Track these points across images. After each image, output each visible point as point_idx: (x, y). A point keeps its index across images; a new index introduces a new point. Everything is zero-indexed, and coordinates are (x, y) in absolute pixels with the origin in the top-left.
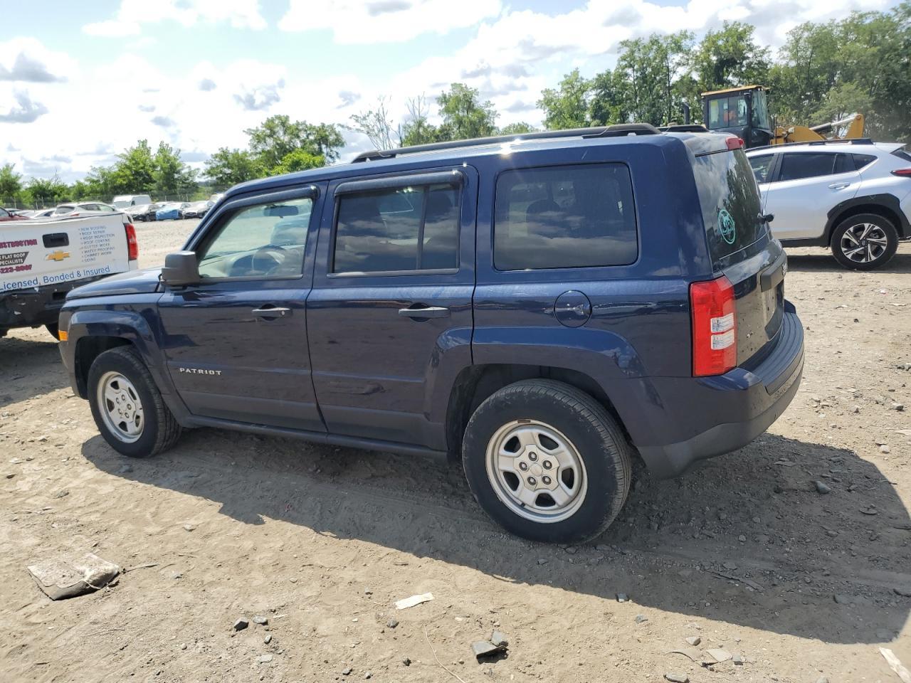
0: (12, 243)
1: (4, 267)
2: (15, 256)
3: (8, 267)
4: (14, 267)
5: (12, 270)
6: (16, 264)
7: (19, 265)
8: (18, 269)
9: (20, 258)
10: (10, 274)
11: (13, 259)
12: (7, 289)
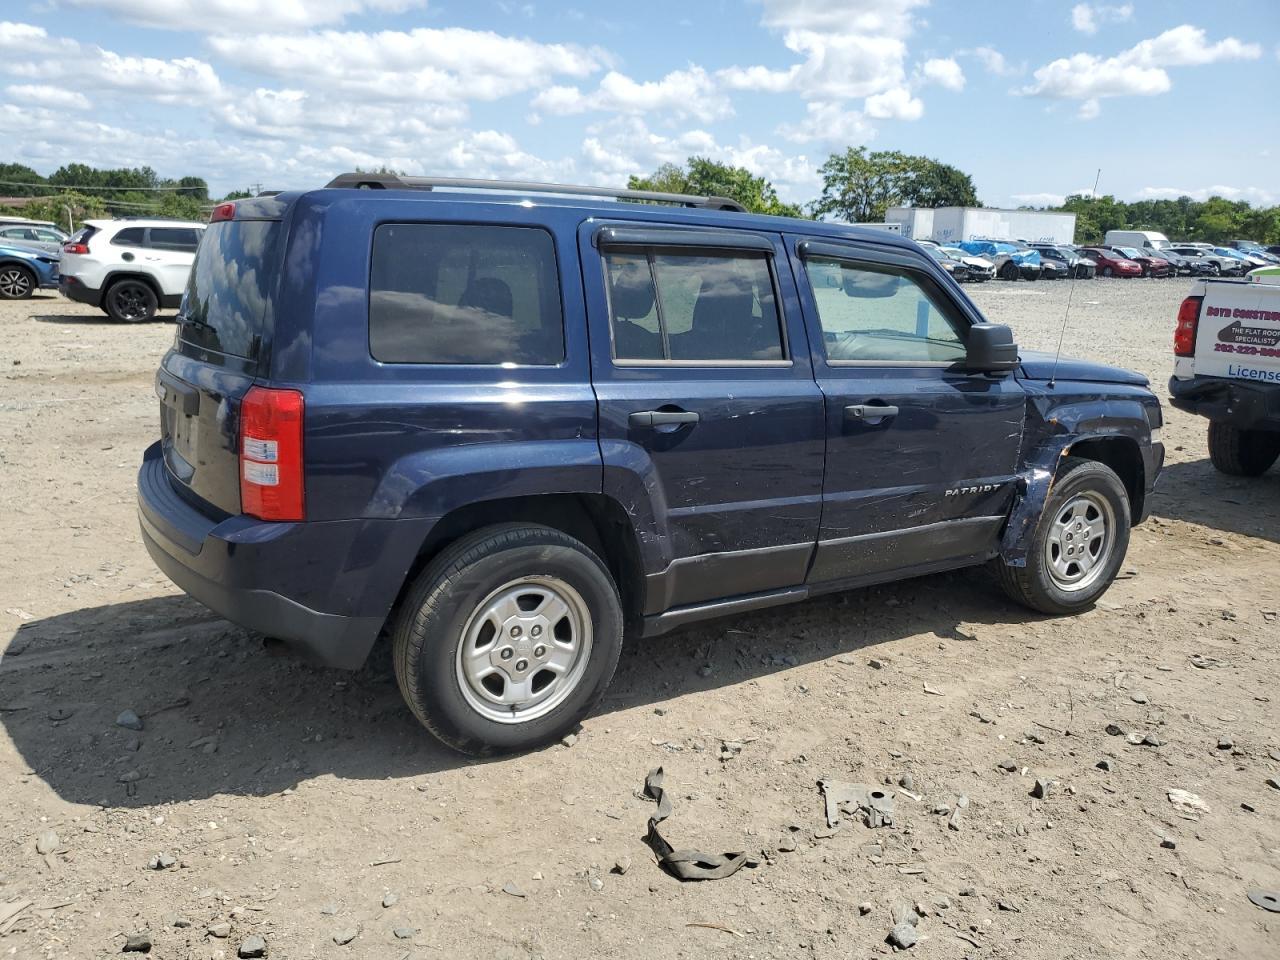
0: (1267, 313)
1: (1244, 345)
2: (1265, 333)
3: (1250, 346)
4: (1259, 348)
5: (1254, 351)
6: (1263, 344)
7: (1268, 347)
8: (1264, 353)
9: (1272, 337)
10: (1249, 357)
11: (1261, 336)
12: (1241, 376)
